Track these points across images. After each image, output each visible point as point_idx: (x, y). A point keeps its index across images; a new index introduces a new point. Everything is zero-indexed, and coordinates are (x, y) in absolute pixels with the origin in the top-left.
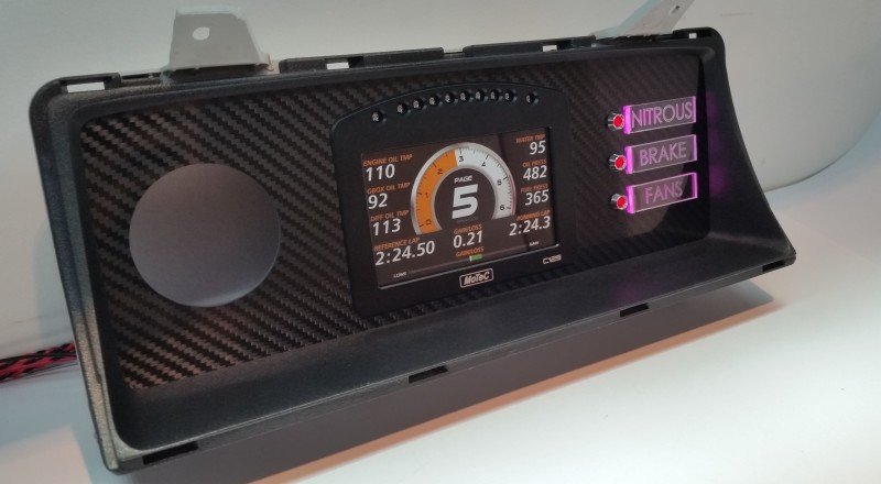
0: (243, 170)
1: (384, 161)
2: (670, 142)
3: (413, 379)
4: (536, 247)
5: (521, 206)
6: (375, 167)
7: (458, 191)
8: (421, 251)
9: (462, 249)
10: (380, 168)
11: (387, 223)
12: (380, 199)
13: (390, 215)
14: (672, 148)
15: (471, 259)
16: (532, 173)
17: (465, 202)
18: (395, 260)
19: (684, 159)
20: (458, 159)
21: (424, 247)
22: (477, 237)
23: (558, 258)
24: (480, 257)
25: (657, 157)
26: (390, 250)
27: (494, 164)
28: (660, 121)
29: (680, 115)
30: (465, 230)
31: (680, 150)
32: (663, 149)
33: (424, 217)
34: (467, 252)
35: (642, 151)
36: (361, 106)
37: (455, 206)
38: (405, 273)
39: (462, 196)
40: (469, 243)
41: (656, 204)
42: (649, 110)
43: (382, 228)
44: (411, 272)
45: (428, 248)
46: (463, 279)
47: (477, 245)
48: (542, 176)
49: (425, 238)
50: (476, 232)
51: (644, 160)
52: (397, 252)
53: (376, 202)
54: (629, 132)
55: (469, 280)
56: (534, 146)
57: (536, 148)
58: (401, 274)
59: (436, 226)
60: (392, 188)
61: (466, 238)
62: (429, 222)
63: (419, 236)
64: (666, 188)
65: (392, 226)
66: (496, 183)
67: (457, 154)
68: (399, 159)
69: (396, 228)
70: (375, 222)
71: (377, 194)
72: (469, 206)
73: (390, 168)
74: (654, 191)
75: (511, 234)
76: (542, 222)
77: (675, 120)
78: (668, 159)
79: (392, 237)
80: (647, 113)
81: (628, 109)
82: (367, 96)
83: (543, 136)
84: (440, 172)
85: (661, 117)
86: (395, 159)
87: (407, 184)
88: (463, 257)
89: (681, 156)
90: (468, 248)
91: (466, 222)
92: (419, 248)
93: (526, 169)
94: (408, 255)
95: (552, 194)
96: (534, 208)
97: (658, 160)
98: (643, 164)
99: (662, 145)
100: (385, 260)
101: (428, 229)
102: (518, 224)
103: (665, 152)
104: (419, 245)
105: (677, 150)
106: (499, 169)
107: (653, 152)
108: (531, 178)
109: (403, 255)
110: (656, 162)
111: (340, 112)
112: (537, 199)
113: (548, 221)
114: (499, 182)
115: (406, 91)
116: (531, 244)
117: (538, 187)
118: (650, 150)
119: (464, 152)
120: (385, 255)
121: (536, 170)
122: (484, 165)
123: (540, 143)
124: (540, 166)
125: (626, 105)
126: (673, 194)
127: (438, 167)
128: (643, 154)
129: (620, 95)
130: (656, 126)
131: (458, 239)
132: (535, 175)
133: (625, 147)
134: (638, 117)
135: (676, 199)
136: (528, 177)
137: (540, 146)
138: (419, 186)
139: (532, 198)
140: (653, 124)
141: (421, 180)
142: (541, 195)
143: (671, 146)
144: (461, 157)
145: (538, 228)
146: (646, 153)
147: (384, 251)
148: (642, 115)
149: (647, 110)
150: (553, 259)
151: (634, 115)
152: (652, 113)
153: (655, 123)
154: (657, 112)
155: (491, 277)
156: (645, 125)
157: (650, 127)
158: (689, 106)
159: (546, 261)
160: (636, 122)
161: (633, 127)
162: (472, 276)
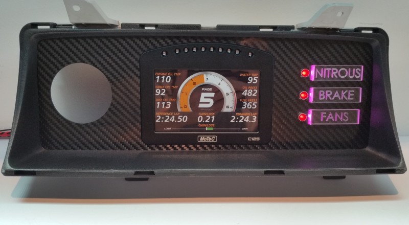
0: (98, 68)
1: (166, 74)
2: (342, 89)
4: (244, 131)
5: (239, 108)
6: (161, 77)
7: (203, 95)
8: (180, 120)
9: (202, 123)
10: (163, 77)
11: (164, 103)
12: (162, 92)
13: (166, 100)
14: (343, 93)
15: (207, 129)
16: (247, 92)
17: (206, 100)
18: (166, 121)
19: (352, 100)
20: (205, 79)
21: (182, 118)
22: (211, 119)
23: (258, 139)
24: (212, 129)
25: (332, 96)
26: (164, 116)
27: (226, 85)
28: (337, 77)
29: (351, 75)
30: (205, 114)
31: (350, 95)
32: (337, 92)
33: (183, 103)
34: (205, 125)
35: (321, 91)
36: (156, 47)
37: (200, 101)
38: (170, 129)
39: (205, 97)
40: (206, 121)
41: (328, 122)
42: (329, 69)
43: (161, 105)
44: (173, 129)
45: (184, 119)
46: (200, 138)
47: (210, 123)
48: (254, 95)
49: (183, 114)
50: (211, 116)
51: (322, 97)
52: (167, 118)
53: (159, 92)
54: (313, 79)
55: (202, 139)
57: (252, 80)
58: (168, 129)
59: (189, 109)
60: (168, 87)
61: (205, 118)
62: (186, 107)
63: (180, 112)
64: (337, 115)
65: (166, 105)
66: (225, 94)
67: (205, 76)
68: (173, 74)
69: (168, 106)
70: (158, 102)
71: (161, 89)
72: (209, 103)
73: (169, 78)
74: (327, 115)
75: (232, 121)
76: (251, 118)
77: (347, 78)
78: (340, 99)
79: (166, 110)
80: (327, 71)
81: (314, 67)
82: (160, 44)
83: (257, 74)
84: (194, 83)
85: (337, 74)
86: (171, 74)
87: (177, 87)
88: (202, 127)
89: (349, 99)
90: (205, 123)
91: (205, 110)
93: (245, 90)
94: (173, 120)
95: (259, 105)
96: (247, 110)
97: (332, 98)
98: (321, 99)
99: (336, 90)
100: (161, 120)
101: (185, 110)
102: (236, 117)
103: (338, 94)
104: (179, 117)
105: (347, 95)
106: (228, 87)
107: (329, 93)
108: (247, 95)
109: (170, 120)
110: (331, 99)
111: (145, 49)
112: (249, 106)
113: (255, 118)
114: (227, 94)
115: (180, 43)
116: (243, 129)
117: (251, 100)
118: (327, 91)
119: (209, 76)
120: (161, 118)
121: (250, 91)
122: (219, 84)
123: (255, 78)
124: (253, 90)
125: (313, 65)
126: (341, 119)
127: (194, 81)
128: (322, 93)
129: (310, 59)
130: (333, 79)
131: (201, 118)
132: (250, 94)
133: (309, 87)
134: (320, 72)
135: (343, 122)
136: (245, 94)
137: (254, 79)
138: (183, 89)
139: (247, 105)
140: (330, 78)
141: (184, 86)
142: (252, 104)
143: (343, 91)
144: (207, 78)
145: (248, 121)
146: (324, 93)
147: (160, 116)
148: (323, 71)
149: (327, 69)
150: (254, 139)
151: (317, 71)
152: (331, 71)
153: (332, 77)
154: (335, 71)
155: (215, 140)
156: (325, 77)
157: (328, 79)
158: (358, 71)
159: (250, 139)
160: (319, 75)
161: (316, 77)
162: (205, 137)
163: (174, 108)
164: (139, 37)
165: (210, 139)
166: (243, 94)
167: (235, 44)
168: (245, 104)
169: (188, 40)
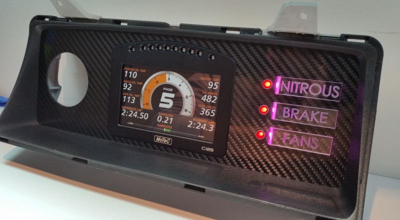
1: (133, 70)
2: (313, 109)
3: (74, 159)
4: (200, 139)
5: (197, 112)
6: (129, 71)
7: (164, 95)
8: (141, 116)
9: (161, 123)
10: (131, 72)
11: (129, 98)
12: (128, 86)
13: (131, 95)
14: (313, 114)
15: (165, 130)
16: (207, 98)
18: (130, 116)
19: (324, 125)
20: (167, 79)
21: (144, 115)
22: (169, 121)
23: (212, 150)
24: (169, 131)
25: (299, 115)
26: (129, 110)
27: (186, 87)
28: (306, 93)
29: (326, 93)
30: (164, 114)
31: (322, 117)
32: (305, 112)
33: (146, 101)
34: (163, 126)
35: (285, 108)
36: (126, 43)
37: (161, 101)
38: (133, 124)
39: (166, 98)
40: (165, 122)
41: (291, 146)
42: (297, 83)
43: (127, 99)
44: (135, 124)
45: (145, 116)
46: (156, 137)
47: (168, 124)
48: (213, 102)
50: (169, 118)
51: (286, 115)
52: (131, 112)
53: (126, 86)
54: (277, 93)
55: (158, 139)
56: (211, 84)
57: (212, 85)
58: (131, 123)
59: (150, 107)
60: (134, 83)
61: (164, 119)
62: (147, 104)
63: (142, 109)
64: (303, 139)
65: (131, 100)
66: (185, 97)
67: (167, 76)
68: (139, 70)
69: (133, 101)
70: (124, 96)
71: (128, 84)
72: (168, 103)
73: (135, 74)
74: (292, 137)
75: (189, 126)
76: (208, 127)
77: (321, 96)
78: (308, 120)
79: (130, 105)
80: (295, 85)
81: (279, 78)
82: (130, 39)
83: (218, 80)
84: (157, 82)
85: (307, 90)
86: (138, 70)
87: (142, 83)
88: (161, 127)
89: (321, 122)
90: (164, 124)
91: (165, 110)
92: (141, 115)
93: (204, 95)
94: (136, 116)
95: (218, 114)
96: (204, 117)
97: (299, 118)
98: (284, 116)
99: (304, 109)
100: (126, 114)
101: (147, 107)
102: (194, 122)
103: (307, 115)
104: (141, 113)
105: (318, 116)
106: (188, 90)
107: (296, 112)
109: (134, 115)
110: (297, 119)
111: (117, 43)
112: (207, 113)
113: (212, 129)
114: (187, 97)
115: (147, 40)
116: (199, 136)
117: (209, 107)
118: (293, 109)
119: (171, 76)
120: (126, 111)
121: (210, 97)
122: (180, 85)
123: (216, 83)
124: (212, 96)
125: (279, 75)
126: (309, 144)
127: (157, 79)
128: (286, 111)
129: (276, 69)
130: (301, 95)
131: (160, 117)
132: (209, 100)
133: (273, 101)
134: (287, 86)
135: (311, 149)
136: (205, 100)
137: (215, 85)
138: (146, 86)
139: (205, 112)
140: (298, 93)
141: (148, 83)
142: (210, 112)
143: (313, 112)
144: (169, 78)
145: (205, 129)
146: (289, 110)
147: (126, 109)
148: (291, 84)
149: (295, 83)
150: (208, 149)
151: (283, 84)
152: (300, 85)
153: (301, 92)
154: (304, 86)
155: (170, 143)
156: (291, 91)
157: (296, 94)
158: (336, 89)
159: (203, 148)
160: (284, 88)
161: (281, 91)
162: (161, 138)
163: (137, 105)
164: (113, 32)
165: (165, 141)
166: (202, 99)
167: (198, 45)
168: (203, 110)
169: (154, 38)
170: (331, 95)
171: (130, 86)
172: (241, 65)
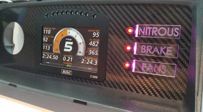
1: (48, 29)
3: (10, 85)
5: (86, 54)
6: (46, 30)
7: (67, 43)
8: (54, 58)
9: (65, 61)
10: (47, 30)
11: (46, 46)
12: (46, 39)
13: (48, 44)
14: (162, 50)
15: (68, 66)
16: (92, 43)
18: (47, 58)
19: (170, 56)
20: (68, 33)
21: (55, 57)
22: (70, 59)
23: (96, 77)
24: (70, 66)
25: (152, 50)
27: (80, 37)
28: (156, 35)
29: (170, 33)
30: (67, 56)
32: (156, 48)
33: (56, 48)
34: (67, 63)
35: (143, 46)
37: (65, 47)
39: (68, 45)
40: (68, 60)
41: (148, 72)
42: (150, 28)
43: (45, 47)
44: (50, 63)
45: (56, 58)
46: (63, 71)
47: (70, 62)
48: (96, 45)
49: (56, 54)
50: (70, 58)
51: (143, 51)
52: (48, 56)
53: (45, 40)
55: (64, 72)
56: (94, 34)
57: (95, 35)
58: (48, 63)
59: (59, 52)
60: (49, 37)
61: (67, 59)
62: (57, 50)
63: (54, 53)
64: (156, 66)
65: (48, 48)
66: (79, 43)
67: (68, 31)
68: (52, 29)
69: (48, 49)
70: (44, 45)
71: (45, 38)
72: (69, 48)
73: (49, 31)
75: (82, 62)
76: (94, 62)
77: (166, 36)
78: (159, 53)
79: (47, 51)
82: (45, 10)
83: (99, 31)
84: (62, 35)
85: (157, 33)
86: (51, 29)
87: (53, 37)
88: (65, 64)
89: (167, 54)
91: (67, 53)
92: (53, 57)
93: (91, 41)
95: (99, 53)
96: (91, 56)
97: (152, 52)
98: (142, 52)
99: (155, 46)
100: (45, 57)
101: (57, 52)
102: (85, 60)
103: (157, 50)
104: (54, 56)
105: (165, 50)
106: (81, 39)
107: (150, 48)
108: (92, 45)
109: (49, 57)
111: (39, 13)
112: (93, 53)
113: (96, 62)
115: (55, 9)
116: (89, 69)
117: (94, 49)
118: (148, 47)
120: (45, 55)
121: (94, 43)
122: (76, 36)
123: (97, 33)
124: (96, 42)
125: (137, 24)
126: (160, 70)
127: (62, 34)
128: (143, 48)
129: (135, 20)
131: (65, 58)
132: (94, 44)
133: (134, 42)
135: (161, 74)
136: (91, 44)
137: (97, 34)
138: (56, 38)
139: (91, 52)
141: (57, 36)
142: (95, 52)
143: (161, 47)
144: (69, 32)
145: (92, 64)
146: (145, 47)
147: (45, 54)
148: (145, 30)
149: (149, 28)
150: (94, 77)
151: (140, 29)
152: (151, 30)
153: (152, 35)
154: (155, 30)
155: (71, 74)
156: (146, 34)
157: (149, 36)
158: (177, 30)
159: (91, 76)
160: (141, 32)
161: (139, 34)
162: (66, 71)
163: (51, 51)
165: (68, 73)
166: (90, 44)
167: (85, 9)
168: (90, 51)
169: (59, 7)
170: (173, 35)
171: (47, 39)
172: (112, 19)
